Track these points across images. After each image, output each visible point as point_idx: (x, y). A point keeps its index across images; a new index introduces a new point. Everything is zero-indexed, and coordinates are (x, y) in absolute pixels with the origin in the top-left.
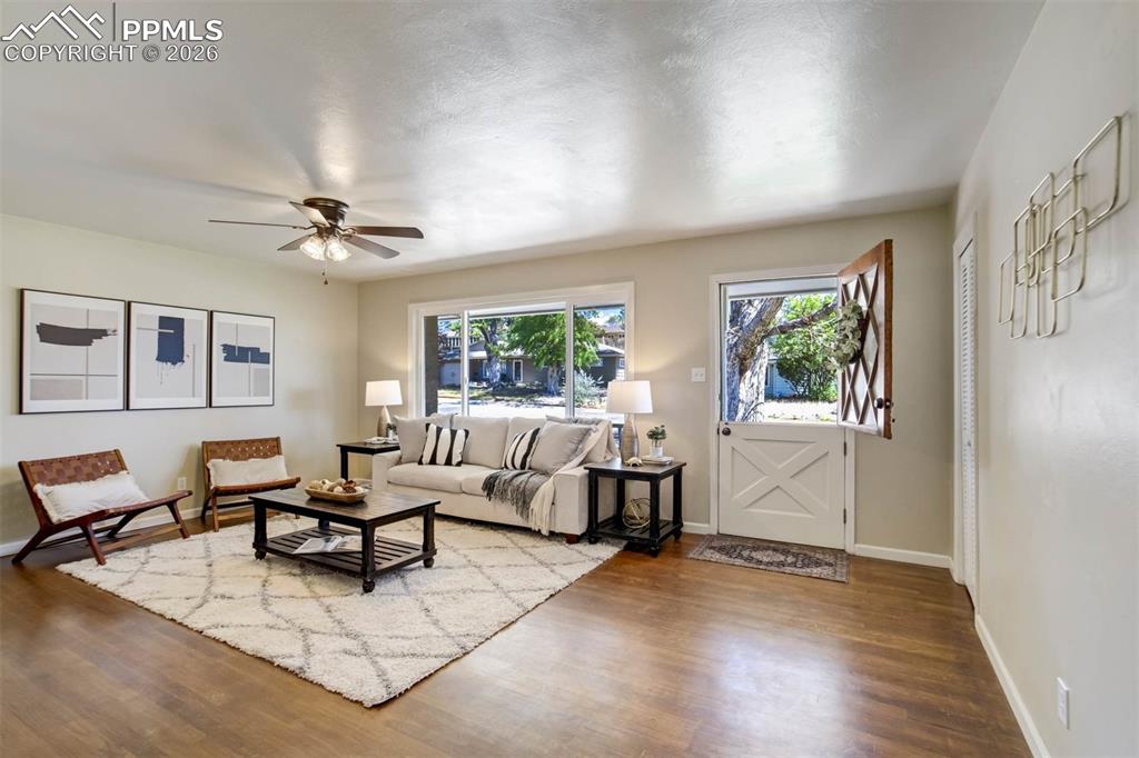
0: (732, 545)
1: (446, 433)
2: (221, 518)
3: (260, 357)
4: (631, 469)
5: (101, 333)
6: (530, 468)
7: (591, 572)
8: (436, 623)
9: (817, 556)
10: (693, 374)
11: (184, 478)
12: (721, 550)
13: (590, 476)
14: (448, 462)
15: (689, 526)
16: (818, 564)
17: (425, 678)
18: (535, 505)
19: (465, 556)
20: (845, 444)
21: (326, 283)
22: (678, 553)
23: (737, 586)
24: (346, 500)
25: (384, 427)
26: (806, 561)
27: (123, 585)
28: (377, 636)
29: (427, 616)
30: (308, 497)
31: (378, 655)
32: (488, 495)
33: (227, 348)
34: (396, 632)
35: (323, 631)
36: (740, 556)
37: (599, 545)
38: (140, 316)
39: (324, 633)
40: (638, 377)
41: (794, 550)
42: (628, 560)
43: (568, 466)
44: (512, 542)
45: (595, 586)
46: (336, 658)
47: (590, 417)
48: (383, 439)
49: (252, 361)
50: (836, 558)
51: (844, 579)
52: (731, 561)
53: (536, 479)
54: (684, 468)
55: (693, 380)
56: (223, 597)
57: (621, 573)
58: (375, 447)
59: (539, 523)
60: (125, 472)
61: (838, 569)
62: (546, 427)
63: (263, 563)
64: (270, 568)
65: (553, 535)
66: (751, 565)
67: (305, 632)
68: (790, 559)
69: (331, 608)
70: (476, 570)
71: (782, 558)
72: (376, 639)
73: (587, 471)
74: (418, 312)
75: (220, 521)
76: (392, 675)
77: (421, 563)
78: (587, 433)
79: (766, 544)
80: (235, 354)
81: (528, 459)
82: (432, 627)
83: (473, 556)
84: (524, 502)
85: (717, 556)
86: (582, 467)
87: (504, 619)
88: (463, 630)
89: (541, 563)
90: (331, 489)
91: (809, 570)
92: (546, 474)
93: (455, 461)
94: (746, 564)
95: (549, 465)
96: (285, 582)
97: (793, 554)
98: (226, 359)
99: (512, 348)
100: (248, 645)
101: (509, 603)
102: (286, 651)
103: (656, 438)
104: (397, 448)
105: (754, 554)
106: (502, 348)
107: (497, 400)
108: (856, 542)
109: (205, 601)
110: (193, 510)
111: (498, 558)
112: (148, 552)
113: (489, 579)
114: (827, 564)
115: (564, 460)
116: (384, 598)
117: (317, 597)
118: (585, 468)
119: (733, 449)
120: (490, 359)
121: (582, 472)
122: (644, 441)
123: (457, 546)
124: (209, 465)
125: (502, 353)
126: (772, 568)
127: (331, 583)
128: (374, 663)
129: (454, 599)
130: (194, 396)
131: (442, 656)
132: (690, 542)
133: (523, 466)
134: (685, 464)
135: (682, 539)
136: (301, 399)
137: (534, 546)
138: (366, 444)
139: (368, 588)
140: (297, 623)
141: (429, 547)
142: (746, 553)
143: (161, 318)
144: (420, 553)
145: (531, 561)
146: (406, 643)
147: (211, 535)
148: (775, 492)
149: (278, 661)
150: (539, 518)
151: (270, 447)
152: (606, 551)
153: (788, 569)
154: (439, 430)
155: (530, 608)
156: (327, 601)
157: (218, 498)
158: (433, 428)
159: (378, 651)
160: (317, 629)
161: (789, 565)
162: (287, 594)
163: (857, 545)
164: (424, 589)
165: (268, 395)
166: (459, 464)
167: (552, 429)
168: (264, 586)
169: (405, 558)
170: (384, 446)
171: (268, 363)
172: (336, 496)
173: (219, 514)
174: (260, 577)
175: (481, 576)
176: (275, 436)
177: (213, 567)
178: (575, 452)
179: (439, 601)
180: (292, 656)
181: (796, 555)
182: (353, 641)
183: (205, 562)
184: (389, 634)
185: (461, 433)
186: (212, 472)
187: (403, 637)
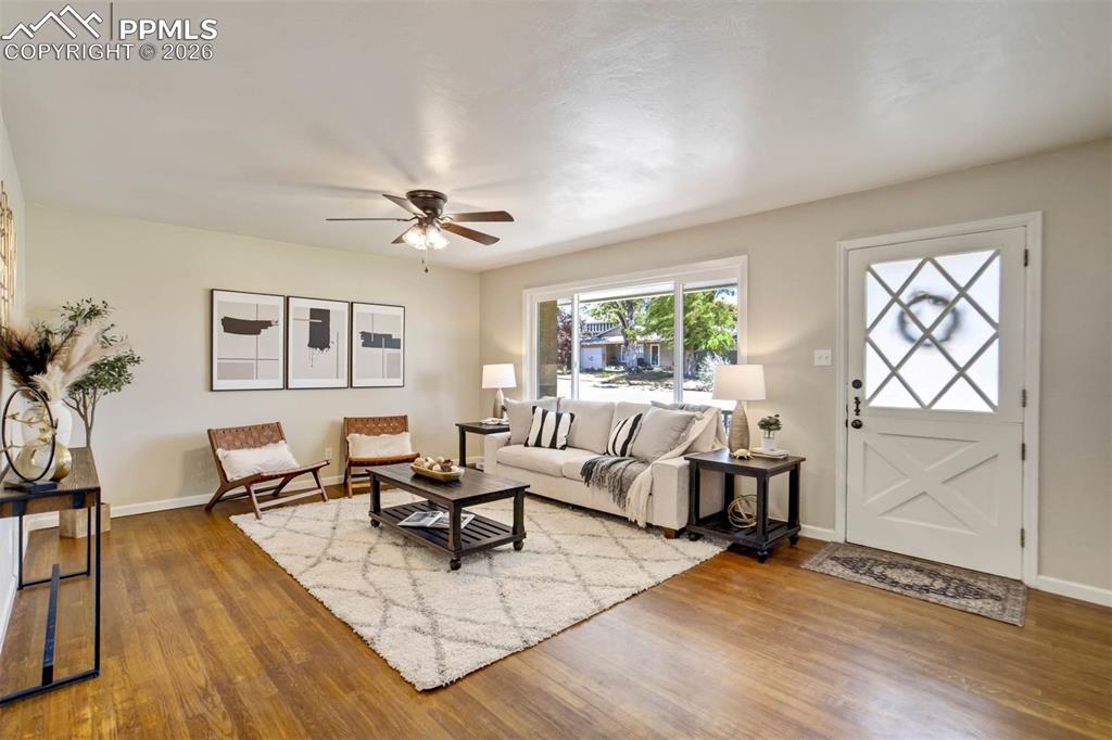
0: (859, 558)
1: (551, 416)
2: (355, 486)
3: (391, 342)
4: (738, 463)
5: (267, 324)
6: (631, 456)
7: (684, 572)
8: (507, 610)
9: (979, 584)
10: (816, 357)
11: (330, 449)
12: (845, 562)
13: (690, 467)
14: (553, 445)
15: (809, 530)
16: (978, 594)
17: (481, 669)
18: (631, 494)
19: (557, 542)
20: (1023, 446)
21: (427, 271)
22: (793, 561)
23: (858, 611)
24: (442, 479)
25: (499, 409)
26: (962, 590)
27: (266, 539)
28: (448, 616)
29: (502, 601)
30: (413, 473)
31: (443, 636)
32: (586, 481)
33: (365, 335)
34: (467, 615)
35: (405, 604)
36: (870, 572)
37: (699, 543)
38: (296, 309)
39: (404, 607)
40: (751, 360)
41: (947, 573)
42: (729, 564)
43: (668, 455)
44: (608, 531)
45: (685, 590)
46: (405, 634)
47: (698, 403)
48: (497, 420)
49: (386, 347)
50: (1008, 590)
51: (1016, 621)
52: (857, 578)
53: (634, 467)
54: (802, 463)
55: (816, 364)
56: (334, 559)
57: (719, 577)
58: (488, 428)
59: (635, 514)
60: (283, 441)
61: (1008, 605)
62: (649, 413)
63: (376, 531)
64: (380, 536)
65: (650, 528)
66: (882, 586)
67: (388, 602)
68: (939, 584)
69: (418, 582)
70: (562, 557)
71: (927, 581)
72: (446, 620)
73: (688, 462)
74: (532, 297)
75: (353, 489)
76: (449, 661)
77: (511, 545)
78: (690, 420)
79: (908, 561)
80: (371, 340)
81: (629, 446)
82: (503, 614)
83: (565, 542)
84: (621, 490)
85: (839, 570)
86: (682, 458)
87: (576, 615)
88: (530, 622)
89: (631, 556)
90: (430, 468)
91: (963, 602)
92: (646, 462)
93: (559, 445)
94: (876, 584)
95: (648, 454)
96: (389, 551)
97: (945, 579)
98: (364, 345)
99: (647, 332)
100: (338, 610)
101: (587, 597)
102: (367, 619)
103: (770, 430)
104: (508, 430)
105: (889, 573)
106: (638, 332)
107: (631, 384)
108: (1039, 572)
109: (319, 561)
110: (336, 477)
111: (589, 547)
112: (294, 511)
113: (573, 568)
114: (992, 596)
115: (664, 449)
116: (467, 577)
117: (409, 569)
118: (686, 459)
119: (865, 444)
120: (627, 344)
121: (682, 462)
122: (756, 432)
123: (551, 531)
124: (348, 438)
125: (638, 338)
126: (911, 593)
127: (426, 557)
128: (437, 644)
129: (532, 586)
130: (337, 377)
131: (503, 648)
132: (807, 548)
133: (623, 453)
134: (804, 460)
135: (799, 545)
136: (428, 382)
137: (628, 538)
138: (481, 424)
139: (455, 566)
140: (385, 592)
141: (518, 530)
142: (877, 570)
143: (312, 310)
144: (509, 535)
145: (622, 553)
146: (472, 628)
147: (345, 501)
148: (920, 500)
149: (357, 629)
150: (635, 509)
151: (398, 424)
152: (706, 550)
153: (933, 597)
154: (545, 414)
155: (607, 606)
156: (417, 574)
157: (352, 468)
158: (539, 411)
159: (444, 632)
160: (399, 601)
161: (936, 591)
162: (385, 563)
163: (1042, 577)
164: (508, 573)
165: (399, 377)
166: (563, 448)
167: (656, 415)
168: (369, 552)
169: (495, 538)
170: (498, 427)
171: (399, 348)
172: (433, 474)
173: (353, 483)
174: (369, 543)
175: (566, 565)
176: (403, 415)
177: (337, 531)
178: (677, 441)
179: (518, 588)
180: (369, 625)
181: (947, 580)
182: (426, 618)
183: (331, 525)
184: (460, 615)
185: (566, 418)
186: (350, 445)
187: (471, 621)
